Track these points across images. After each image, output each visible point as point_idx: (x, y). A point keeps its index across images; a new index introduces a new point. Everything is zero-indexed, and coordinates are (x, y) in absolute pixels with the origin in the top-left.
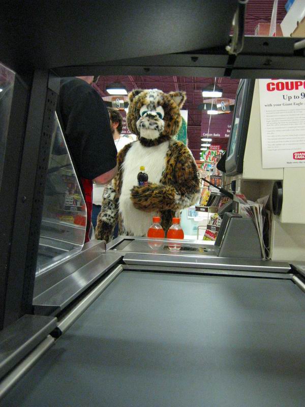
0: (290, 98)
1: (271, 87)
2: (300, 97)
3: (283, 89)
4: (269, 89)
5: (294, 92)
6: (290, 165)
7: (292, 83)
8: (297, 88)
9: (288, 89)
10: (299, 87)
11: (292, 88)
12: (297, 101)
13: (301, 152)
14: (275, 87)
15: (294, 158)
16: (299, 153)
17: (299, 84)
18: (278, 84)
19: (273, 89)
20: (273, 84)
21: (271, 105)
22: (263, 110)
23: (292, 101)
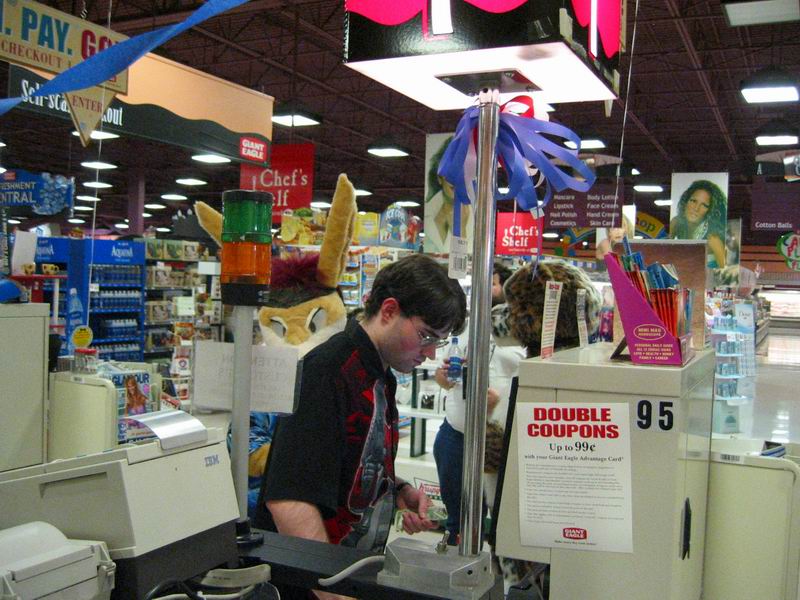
0: (559, 449)
1: (534, 430)
2: (575, 448)
3: (549, 435)
4: (530, 433)
5: (565, 441)
6: (560, 545)
7: (563, 427)
8: (570, 435)
9: (556, 435)
10: (573, 433)
11: (563, 435)
12: (570, 454)
13: (575, 529)
14: (539, 430)
15: (565, 536)
16: (572, 529)
17: (573, 428)
18: (543, 426)
19: (537, 434)
20: (536, 427)
21: (533, 457)
22: (522, 463)
23: (563, 452)
